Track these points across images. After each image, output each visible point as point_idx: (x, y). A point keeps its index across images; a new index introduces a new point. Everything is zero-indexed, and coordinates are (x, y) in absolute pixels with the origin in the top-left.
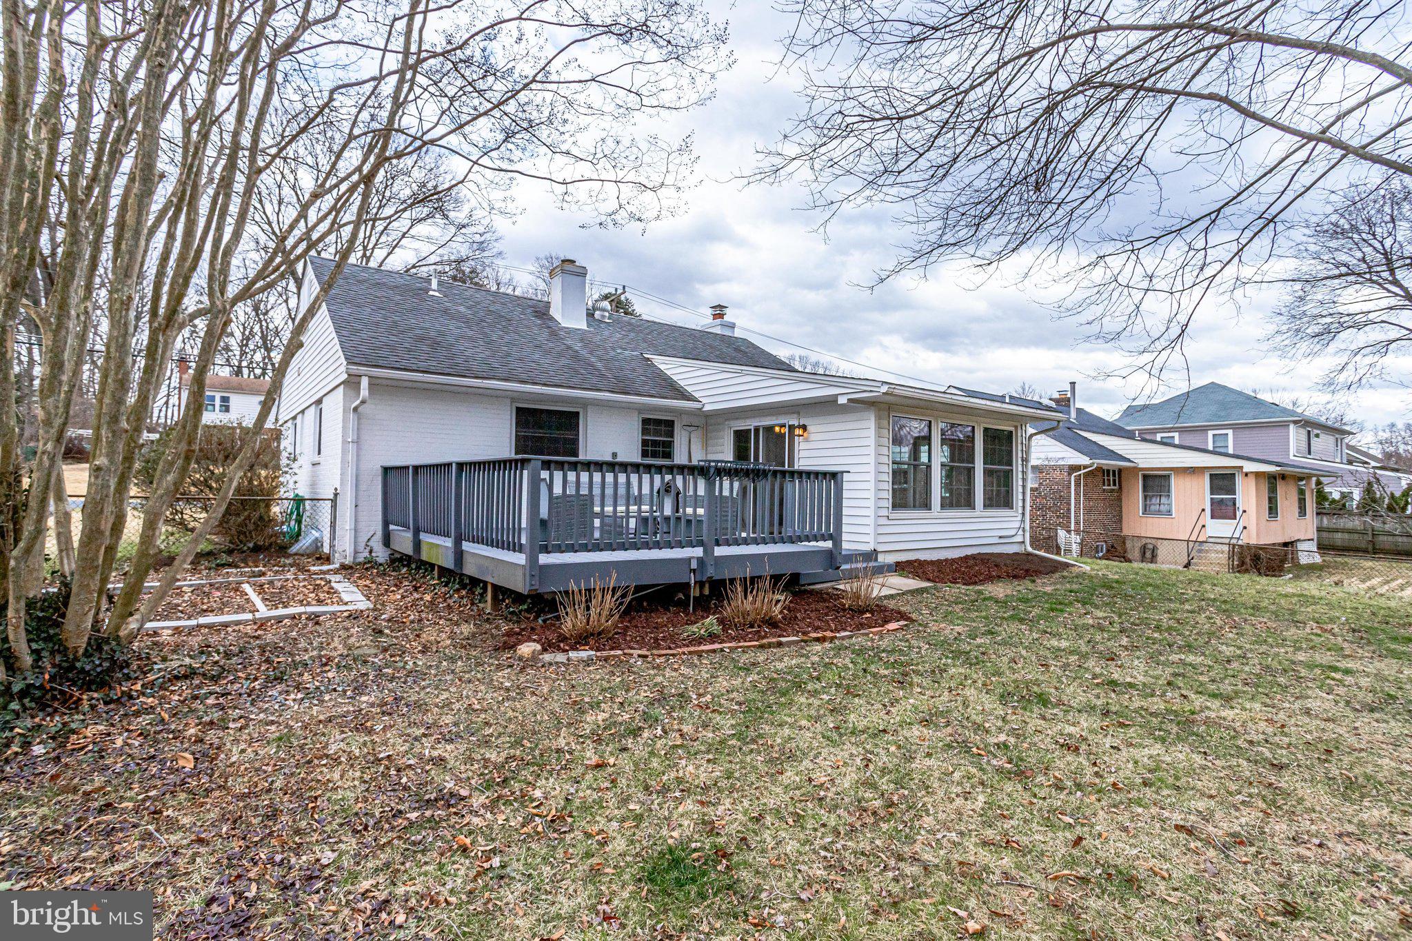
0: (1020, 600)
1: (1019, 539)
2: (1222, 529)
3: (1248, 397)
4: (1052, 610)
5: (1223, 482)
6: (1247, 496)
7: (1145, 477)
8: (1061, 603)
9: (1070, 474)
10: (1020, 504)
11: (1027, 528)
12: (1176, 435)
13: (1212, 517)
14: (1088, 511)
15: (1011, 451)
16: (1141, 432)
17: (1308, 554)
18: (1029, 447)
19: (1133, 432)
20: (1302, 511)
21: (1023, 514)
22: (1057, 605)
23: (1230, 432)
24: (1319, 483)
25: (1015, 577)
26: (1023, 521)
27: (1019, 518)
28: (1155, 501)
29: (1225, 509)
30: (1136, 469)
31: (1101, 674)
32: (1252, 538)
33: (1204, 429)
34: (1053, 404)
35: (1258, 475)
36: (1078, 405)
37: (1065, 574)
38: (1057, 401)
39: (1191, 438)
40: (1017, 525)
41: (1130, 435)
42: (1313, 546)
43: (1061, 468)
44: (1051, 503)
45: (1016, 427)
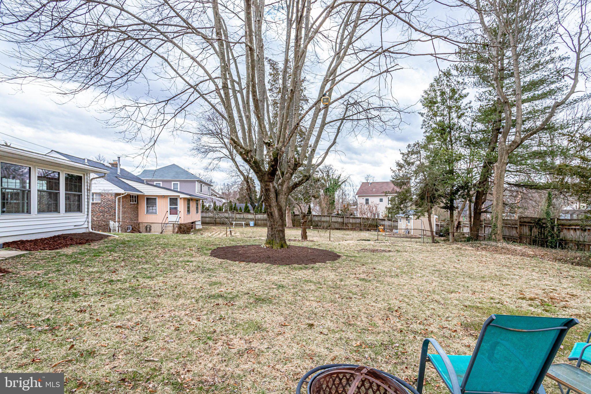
0: (80, 254)
1: (86, 226)
2: (173, 218)
3: (184, 170)
4: (95, 256)
5: (174, 201)
6: (181, 206)
7: (147, 199)
8: (100, 253)
9: (115, 197)
10: (86, 210)
11: (90, 220)
12: (161, 183)
13: (170, 214)
14: (124, 213)
15: (81, 186)
16: (147, 181)
17: (199, 226)
18: (90, 184)
19: (143, 180)
20: (197, 212)
21: (88, 215)
22: (97, 254)
23: (179, 183)
24: (203, 201)
25: (80, 244)
26: (88, 218)
27: (86, 216)
28: (151, 208)
29: (174, 211)
30: (144, 196)
31: (108, 279)
32: (182, 221)
33: (170, 181)
34: (110, 166)
35: (184, 199)
36: (122, 167)
37: (106, 240)
38: (113, 165)
39: (166, 184)
40: (84, 220)
41: (142, 182)
42: (200, 223)
43: (111, 194)
44: (107, 210)
45: (84, 175)
